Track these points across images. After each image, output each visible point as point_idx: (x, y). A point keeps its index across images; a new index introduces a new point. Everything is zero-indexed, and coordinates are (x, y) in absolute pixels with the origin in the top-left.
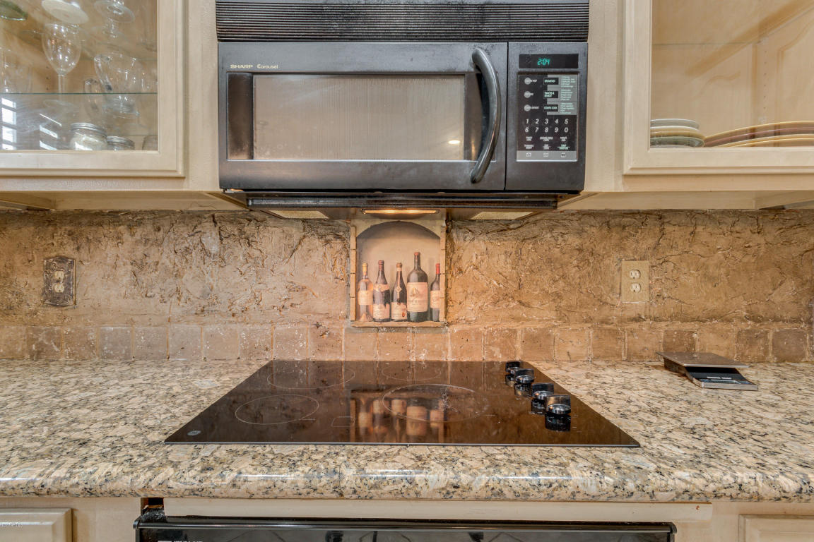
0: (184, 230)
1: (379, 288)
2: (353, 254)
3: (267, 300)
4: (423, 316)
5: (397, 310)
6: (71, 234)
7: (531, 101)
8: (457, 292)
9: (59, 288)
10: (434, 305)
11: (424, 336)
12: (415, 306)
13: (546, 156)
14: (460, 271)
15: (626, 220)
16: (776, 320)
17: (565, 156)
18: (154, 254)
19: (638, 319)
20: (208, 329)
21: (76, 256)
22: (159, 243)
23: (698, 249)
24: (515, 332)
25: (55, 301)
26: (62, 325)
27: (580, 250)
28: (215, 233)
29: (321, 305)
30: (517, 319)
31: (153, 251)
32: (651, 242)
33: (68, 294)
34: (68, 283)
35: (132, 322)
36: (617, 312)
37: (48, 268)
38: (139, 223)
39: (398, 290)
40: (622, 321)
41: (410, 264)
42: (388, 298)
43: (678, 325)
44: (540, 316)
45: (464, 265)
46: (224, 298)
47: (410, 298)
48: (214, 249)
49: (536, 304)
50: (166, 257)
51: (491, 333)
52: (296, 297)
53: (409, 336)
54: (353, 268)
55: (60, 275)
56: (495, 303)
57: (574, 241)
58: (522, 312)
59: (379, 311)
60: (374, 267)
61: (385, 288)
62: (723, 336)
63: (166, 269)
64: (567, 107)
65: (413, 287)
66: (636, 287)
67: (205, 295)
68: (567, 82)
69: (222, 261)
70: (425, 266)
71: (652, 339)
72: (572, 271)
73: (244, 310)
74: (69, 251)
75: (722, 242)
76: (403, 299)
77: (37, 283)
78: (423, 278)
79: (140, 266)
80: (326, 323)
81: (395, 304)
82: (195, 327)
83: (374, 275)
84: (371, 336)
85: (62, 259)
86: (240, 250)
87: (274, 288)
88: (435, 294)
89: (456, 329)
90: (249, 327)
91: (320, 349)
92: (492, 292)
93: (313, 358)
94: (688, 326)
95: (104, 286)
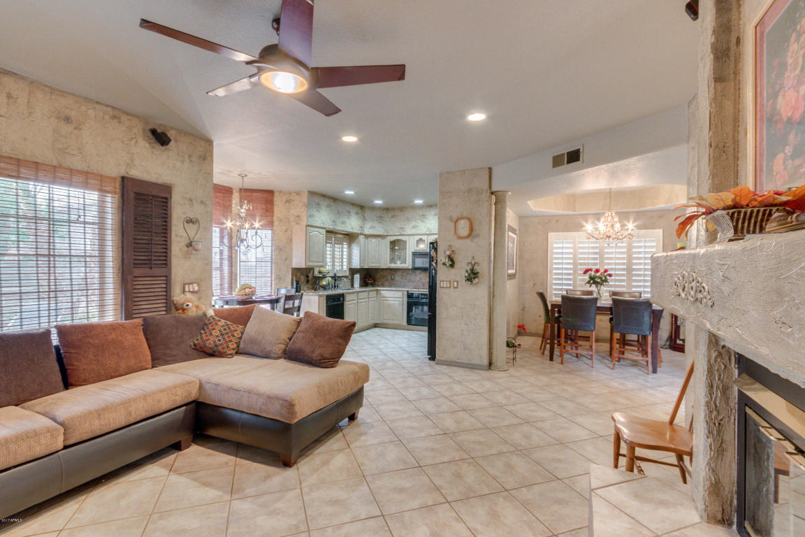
0: (407, 271)
3: (417, 280)
6: (394, 271)
20: (410, 284)
29: (424, 281)
33: (394, 278)
35: (401, 282)
37: (391, 275)
46: (412, 279)
48: (411, 273)
50: (404, 274)
52: (421, 280)
55: (393, 276)
63: (405, 276)
73: (414, 281)
74: (393, 273)
77: (390, 277)
80: (424, 283)
82: (408, 283)
86: (414, 274)
90: (414, 284)
95: (398, 277)
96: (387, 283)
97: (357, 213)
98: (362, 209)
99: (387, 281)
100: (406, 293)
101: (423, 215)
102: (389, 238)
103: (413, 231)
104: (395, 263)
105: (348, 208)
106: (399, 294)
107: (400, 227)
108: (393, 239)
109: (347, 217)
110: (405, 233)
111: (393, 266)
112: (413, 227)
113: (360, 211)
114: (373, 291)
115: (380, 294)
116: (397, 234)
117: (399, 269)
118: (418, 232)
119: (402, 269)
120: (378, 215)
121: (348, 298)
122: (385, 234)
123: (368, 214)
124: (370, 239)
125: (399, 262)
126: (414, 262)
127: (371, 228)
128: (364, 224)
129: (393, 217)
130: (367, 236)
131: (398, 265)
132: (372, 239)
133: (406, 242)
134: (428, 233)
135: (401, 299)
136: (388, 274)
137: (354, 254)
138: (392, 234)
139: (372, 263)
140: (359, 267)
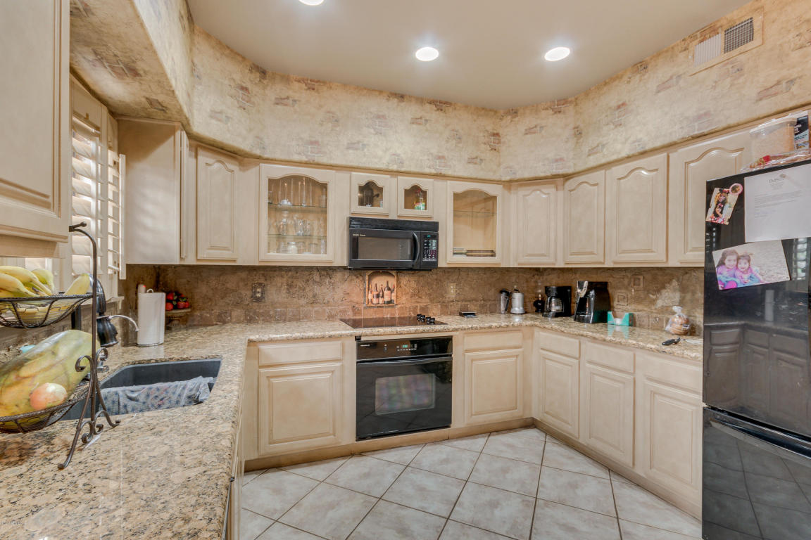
0: (307, 273)
1: (375, 293)
2: (367, 282)
3: (336, 297)
4: (389, 302)
5: (381, 300)
6: (263, 274)
7: (426, 246)
8: (400, 293)
9: (259, 295)
10: (392, 298)
11: (389, 309)
12: (387, 299)
13: (429, 260)
14: (401, 287)
15: (450, 270)
16: (490, 300)
17: (434, 260)
18: (295, 282)
19: (453, 301)
20: (316, 309)
21: (265, 283)
22: (297, 278)
23: (469, 279)
24: (417, 306)
25: (258, 300)
26: (260, 308)
27: (436, 279)
28: (318, 274)
29: (355, 299)
30: (418, 302)
31: (295, 281)
32: (456, 277)
33: (262, 297)
34: (263, 292)
35: (286, 307)
36: (447, 299)
37: (254, 288)
38: (290, 270)
39: (381, 294)
40: (448, 302)
41: (385, 285)
42: (378, 296)
43: (464, 303)
44: (425, 301)
45: (402, 285)
46: (321, 297)
47: (385, 296)
48: (318, 280)
49: (424, 298)
50: (300, 283)
51: (410, 308)
52: (346, 297)
53: (384, 309)
54: (367, 287)
55: (259, 290)
56: (411, 297)
57: (435, 277)
58: (419, 300)
59: (375, 301)
60: (374, 285)
61: (377, 293)
62: (476, 306)
63: (300, 288)
64: (434, 248)
65: (386, 292)
66: (452, 291)
67: (314, 296)
68: (434, 241)
69: (319, 283)
70: (390, 286)
71: (457, 307)
72: (434, 286)
73: (328, 302)
74: (262, 281)
75: (475, 277)
76: (383, 297)
77: (249, 293)
78: (389, 289)
79: (290, 286)
80: (357, 306)
81: (380, 298)
82: (310, 308)
83: (373, 289)
84: (372, 309)
85: (260, 284)
86: (327, 280)
87: (339, 293)
88: (393, 294)
89: (399, 306)
90: (330, 308)
91: (355, 314)
92: (410, 293)
93: (352, 318)
94: (466, 303)
95: (276, 294)
96: (237, 313)
99: (237, 304)
100: (353, 345)
101: (379, 117)
102: (264, 166)
103: (352, 158)
106: (331, 349)
107: (306, 136)
108: (279, 171)
110: (326, 160)
111: (275, 257)
112: (351, 146)
116: (296, 158)
117: (280, 268)
118: (364, 162)
122: (257, 152)
125: (293, 247)
126: (354, 247)
129: (280, 101)
131: (292, 255)
132: (210, 161)
133: (324, 186)
134: (395, 167)
135: (338, 364)
136: (241, 284)
137: (149, 207)
138: (278, 156)
139: (212, 248)
140: (177, 262)
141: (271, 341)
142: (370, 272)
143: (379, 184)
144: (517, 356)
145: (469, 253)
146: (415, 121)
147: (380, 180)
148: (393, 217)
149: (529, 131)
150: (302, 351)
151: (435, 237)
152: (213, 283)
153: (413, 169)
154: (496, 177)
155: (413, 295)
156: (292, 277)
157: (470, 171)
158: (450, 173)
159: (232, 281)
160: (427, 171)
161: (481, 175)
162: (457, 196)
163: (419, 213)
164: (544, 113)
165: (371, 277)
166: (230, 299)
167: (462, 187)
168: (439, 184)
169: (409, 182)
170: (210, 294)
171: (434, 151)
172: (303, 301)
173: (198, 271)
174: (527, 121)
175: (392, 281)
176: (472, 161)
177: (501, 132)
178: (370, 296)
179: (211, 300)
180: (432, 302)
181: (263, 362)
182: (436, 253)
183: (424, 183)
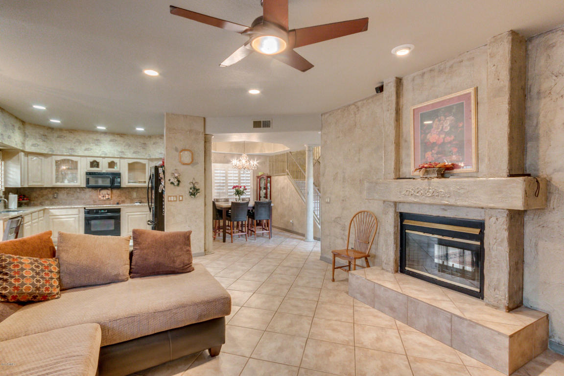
0: (75, 189)
1: (102, 196)
2: (99, 192)
4: (108, 199)
5: (105, 198)
6: (57, 190)
7: (116, 180)
8: (112, 196)
11: (108, 201)
12: (107, 198)
17: (119, 185)
18: (70, 192)
20: (78, 201)
23: (142, 191)
24: (120, 200)
25: (55, 198)
26: (56, 201)
27: (128, 191)
29: (94, 198)
32: (136, 190)
33: (57, 197)
34: (57, 196)
35: (66, 200)
37: (54, 194)
40: (133, 199)
41: (106, 193)
42: (103, 197)
44: (123, 198)
45: (114, 193)
48: (79, 191)
50: (72, 192)
51: (117, 201)
52: (91, 197)
53: (106, 201)
54: (99, 194)
59: (102, 198)
60: (102, 193)
62: (145, 200)
63: (72, 194)
64: (119, 181)
66: (135, 195)
67: (77, 197)
69: (80, 193)
71: (137, 200)
72: (127, 193)
73: (83, 199)
74: (57, 192)
77: (52, 196)
78: (108, 194)
79: (68, 194)
80: (95, 200)
82: (76, 200)
84: (101, 201)
86: (83, 192)
87: (87, 196)
88: (110, 196)
89: (112, 200)
90: (84, 201)
91: (94, 203)
94: (141, 199)
95: (62, 195)
96: (47, 202)
97: (19, 128)
98: (23, 124)
99: (47, 199)
100: (83, 210)
101: (97, 140)
102: (54, 157)
103: (87, 153)
104: (63, 182)
105: (13, 121)
106: (75, 211)
107: (69, 147)
108: (59, 158)
109: (11, 131)
110: (76, 154)
111: (59, 184)
112: (86, 150)
113: (22, 126)
114: (40, 211)
115: (49, 213)
116: (65, 154)
117: (64, 188)
118: (91, 154)
119: (67, 188)
120: (42, 133)
121: (27, 219)
122: (50, 153)
123: (29, 130)
124: (30, 157)
125: (67, 181)
126: (88, 181)
127: (33, 145)
128: (24, 140)
129: (59, 137)
130: (28, 154)
132: (32, 157)
133: (76, 162)
134: (103, 156)
135: (77, 216)
136: (49, 193)
137: (11, 172)
138: (59, 153)
139: (34, 182)
140: (20, 186)
141: (53, 209)
142: (100, 189)
143: (98, 161)
144: (147, 215)
145: (140, 182)
146: (111, 141)
147: (98, 160)
148: (104, 171)
149: (154, 144)
150: (64, 212)
151: (120, 178)
152: (38, 192)
153: (110, 156)
154: (145, 157)
155: (118, 196)
156: (69, 190)
157: (134, 156)
158: (126, 157)
159: (45, 192)
160: (116, 156)
161: (139, 157)
162: (129, 164)
163: (115, 170)
164: (158, 138)
165: (100, 190)
166: (44, 197)
167: (131, 161)
168: (122, 160)
169: (110, 160)
170: (37, 196)
171: (119, 150)
172: (73, 198)
173: (32, 189)
174: (154, 140)
175: (109, 192)
176: (134, 153)
177: (146, 143)
178: (100, 197)
179: (37, 198)
180: (126, 198)
181: (51, 215)
182: (120, 183)
183: (116, 160)
